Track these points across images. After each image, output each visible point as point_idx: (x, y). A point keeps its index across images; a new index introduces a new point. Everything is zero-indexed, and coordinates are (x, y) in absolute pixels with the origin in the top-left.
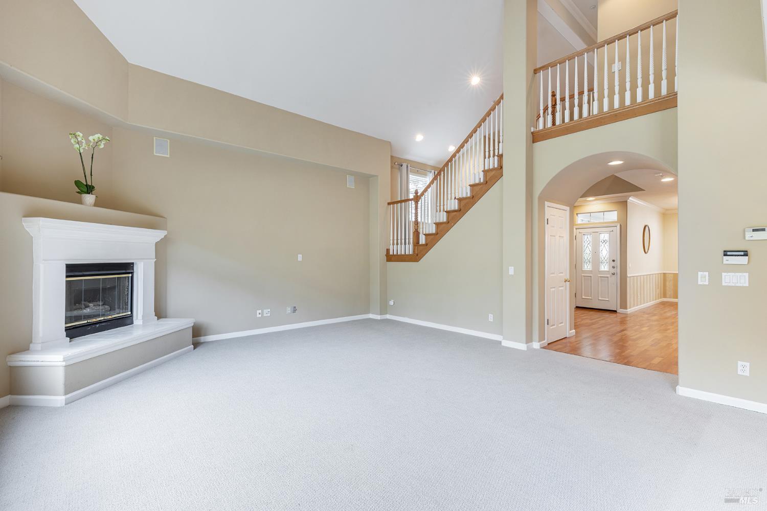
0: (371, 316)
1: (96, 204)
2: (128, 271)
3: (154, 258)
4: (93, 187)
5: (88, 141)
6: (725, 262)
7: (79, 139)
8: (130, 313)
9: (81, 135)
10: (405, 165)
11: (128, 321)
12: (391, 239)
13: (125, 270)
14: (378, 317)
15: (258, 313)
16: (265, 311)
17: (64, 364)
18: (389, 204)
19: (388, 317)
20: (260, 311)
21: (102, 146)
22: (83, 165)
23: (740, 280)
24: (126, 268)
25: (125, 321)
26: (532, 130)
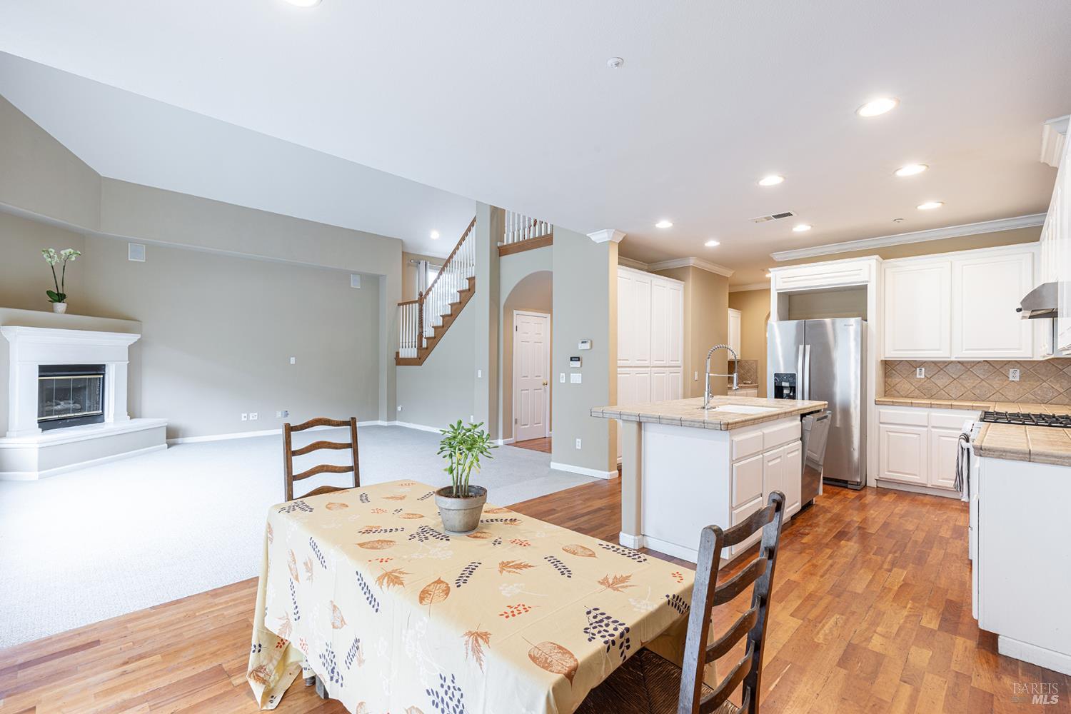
0: (379, 423)
1: (68, 312)
2: (99, 372)
3: (127, 359)
4: (65, 295)
5: (60, 256)
6: (571, 366)
7: (52, 254)
8: (101, 411)
9: (53, 251)
10: (423, 263)
11: (100, 419)
12: (401, 341)
13: (96, 371)
14: (385, 423)
15: (243, 417)
16: (251, 415)
17: (38, 446)
18: (399, 305)
19: (397, 423)
20: (246, 415)
21: (73, 259)
22: (55, 277)
23: (576, 378)
24: (99, 369)
25: (97, 418)
26: (499, 244)
